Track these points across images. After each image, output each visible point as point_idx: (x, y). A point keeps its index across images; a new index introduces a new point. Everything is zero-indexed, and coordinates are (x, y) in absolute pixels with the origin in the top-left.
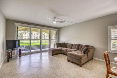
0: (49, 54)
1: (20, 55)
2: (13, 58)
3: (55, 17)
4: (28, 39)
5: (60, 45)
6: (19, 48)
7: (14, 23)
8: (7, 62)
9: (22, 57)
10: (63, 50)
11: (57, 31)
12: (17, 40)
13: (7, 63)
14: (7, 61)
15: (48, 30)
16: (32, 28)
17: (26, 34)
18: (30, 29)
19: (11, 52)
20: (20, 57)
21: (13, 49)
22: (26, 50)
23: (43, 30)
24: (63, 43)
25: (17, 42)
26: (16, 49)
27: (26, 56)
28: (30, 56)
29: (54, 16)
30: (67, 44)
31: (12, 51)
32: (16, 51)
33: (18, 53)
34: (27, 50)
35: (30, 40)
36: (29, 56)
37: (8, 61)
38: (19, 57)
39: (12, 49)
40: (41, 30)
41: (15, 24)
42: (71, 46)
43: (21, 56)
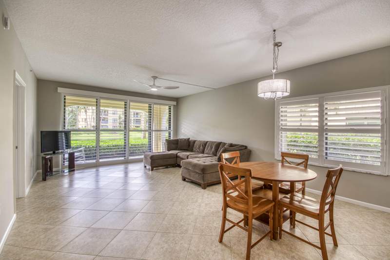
0: (145, 167)
1: (72, 167)
2: (54, 173)
3: (155, 78)
4: (92, 129)
5: (177, 144)
6: (69, 151)
7: (57, 89)
8: (41, 181)
9: (76, 172)
10: (181, 156)
11: (172, 108)
12: (63, 130)
13: (41, 183)
14: (41, 179)
15: (147, 105)
16: (102, 101)
17: (86, 111)
18: (97, 102)
19: (51, 160)
20: (72, 173)
21: (54, 153)
22: (86, 160)
23: (131, 104)
24: (185, 139)
25: (63, 135)
26: (62, 152)
27: (86, 171)
28: (97, 171)
29: (152, 76)
30: (194, 142)
31: (52, 157)
32: (61, 156)
33: (67, 163)
34: (89, 160)
35: (97, 130)
36: (94, 170)
37: (44, 179)
38: (69, 171)
39: (52, 152)
40: (125, 105)
41: (60, 90)
42: (201, 147)
43: (74, 170)
